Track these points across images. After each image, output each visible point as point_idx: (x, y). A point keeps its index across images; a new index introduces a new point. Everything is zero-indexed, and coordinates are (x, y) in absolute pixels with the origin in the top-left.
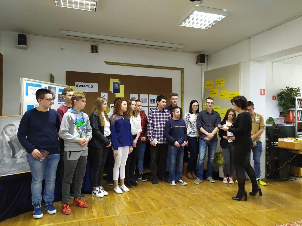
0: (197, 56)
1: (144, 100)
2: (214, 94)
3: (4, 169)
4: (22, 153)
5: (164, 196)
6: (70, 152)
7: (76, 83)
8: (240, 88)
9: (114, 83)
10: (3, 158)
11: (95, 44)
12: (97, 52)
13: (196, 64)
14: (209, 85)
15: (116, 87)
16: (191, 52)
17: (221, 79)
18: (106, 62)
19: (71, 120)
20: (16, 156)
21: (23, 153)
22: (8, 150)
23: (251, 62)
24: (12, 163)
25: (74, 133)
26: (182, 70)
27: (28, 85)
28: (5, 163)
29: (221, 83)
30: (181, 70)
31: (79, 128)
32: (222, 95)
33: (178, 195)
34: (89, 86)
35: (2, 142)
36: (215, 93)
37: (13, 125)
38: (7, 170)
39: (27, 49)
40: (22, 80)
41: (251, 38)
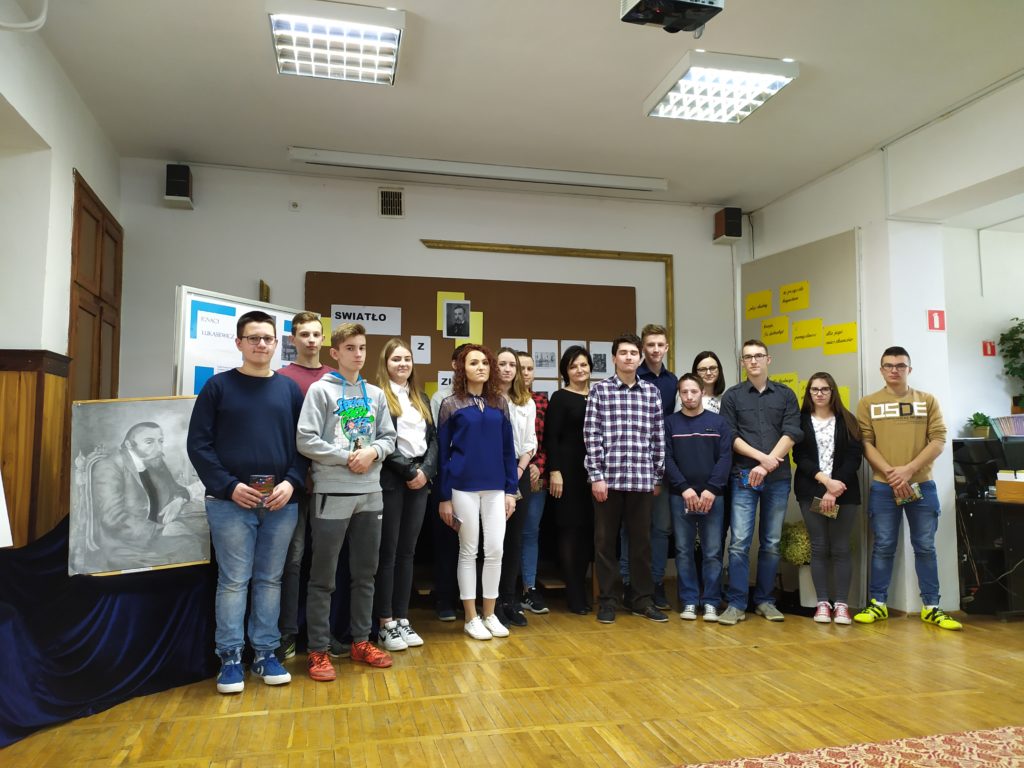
0: (717, 216)
1: (545, 357)
2: (775, 333)
3: (129, 552)
4: (180, 507)
5: (611, 652)
6: (325, 496)
7: (335, 308)
8: (858, 309)
9: (449, 306)
10: (123, 520)
11: (393, 188)
12: (399, 212)
13: (715, 239)
14: (759, 307)
15: (456, 317)
16: (695, 204)
17: (797, 286)
18: (424, 242)
19: (325, 401)
20: (160, 514)
21: (182, 509)
22: (139, 498)
23: (891, 225)
24: (149, 537)
25: (335, 440)
26: (667, 260)
27: (197, 307)
28: (130, 534)
29: (797, 299)
30: (666, 262)
31: (351, 425)
32: (802, 337)
33: (656, 651)
34: (374, 315)
35: (122, 474)
36: (780, 332)
37: (154, 425)
38: (135, 556)
39: (192, 209)
40: (181, 291)
41: (890, 148)
